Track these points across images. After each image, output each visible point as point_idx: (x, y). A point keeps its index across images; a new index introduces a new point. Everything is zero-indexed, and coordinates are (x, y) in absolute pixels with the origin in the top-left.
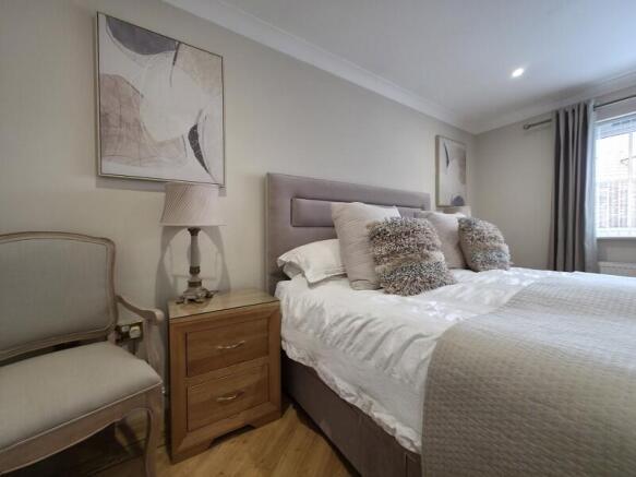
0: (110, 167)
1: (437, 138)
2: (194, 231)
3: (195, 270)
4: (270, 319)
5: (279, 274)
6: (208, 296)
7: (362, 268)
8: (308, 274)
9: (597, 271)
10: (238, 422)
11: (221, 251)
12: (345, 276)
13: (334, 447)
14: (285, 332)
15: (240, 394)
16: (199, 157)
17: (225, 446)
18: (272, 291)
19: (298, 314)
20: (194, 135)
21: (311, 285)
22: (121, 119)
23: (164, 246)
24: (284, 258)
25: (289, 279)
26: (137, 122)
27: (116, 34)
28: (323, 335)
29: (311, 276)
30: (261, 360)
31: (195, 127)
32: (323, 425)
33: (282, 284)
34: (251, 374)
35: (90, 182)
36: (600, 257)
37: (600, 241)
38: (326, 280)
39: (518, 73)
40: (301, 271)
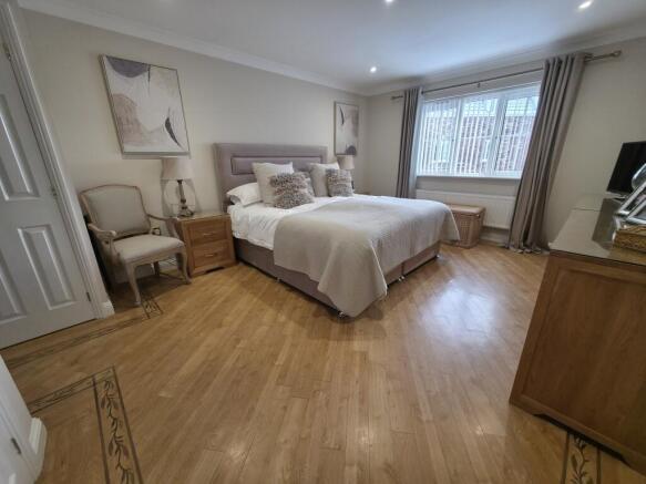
0: (128, 148)
1: (335, 104)
2: (180, 182)
3: (183, 201)
4: (226, 223)
5: (229, 202)
6: (192, 214)
7: (270, 198)
8: (243, 201)
9: (414, 198)
10: (217, 265)
11: (194, 191)
12: (261, 202)
13: (257, 268)
14: (234, 228)
15: (216, 254)
16: (173, 137)
17: (211, 274)
18: (225, 210)
19: (239, 219)
20: (168, 124)
21: (245, 206)
22: (128, 120)
23: (163, 189)
24: (230, 193)
25: (233, 204)
26: (136, 120)
27: (115, 67)
28: (248, 225)
29: (244, 202)
30: (224, 241)
31: (168, 120)
32: (254, 263)
33: (231, 207)
34: (219, 247)
35: (119, 157)
36: (417, 186)
37: (418, 177)
38: (252, 204)
39: (373, 70)
40: (239, 200)
